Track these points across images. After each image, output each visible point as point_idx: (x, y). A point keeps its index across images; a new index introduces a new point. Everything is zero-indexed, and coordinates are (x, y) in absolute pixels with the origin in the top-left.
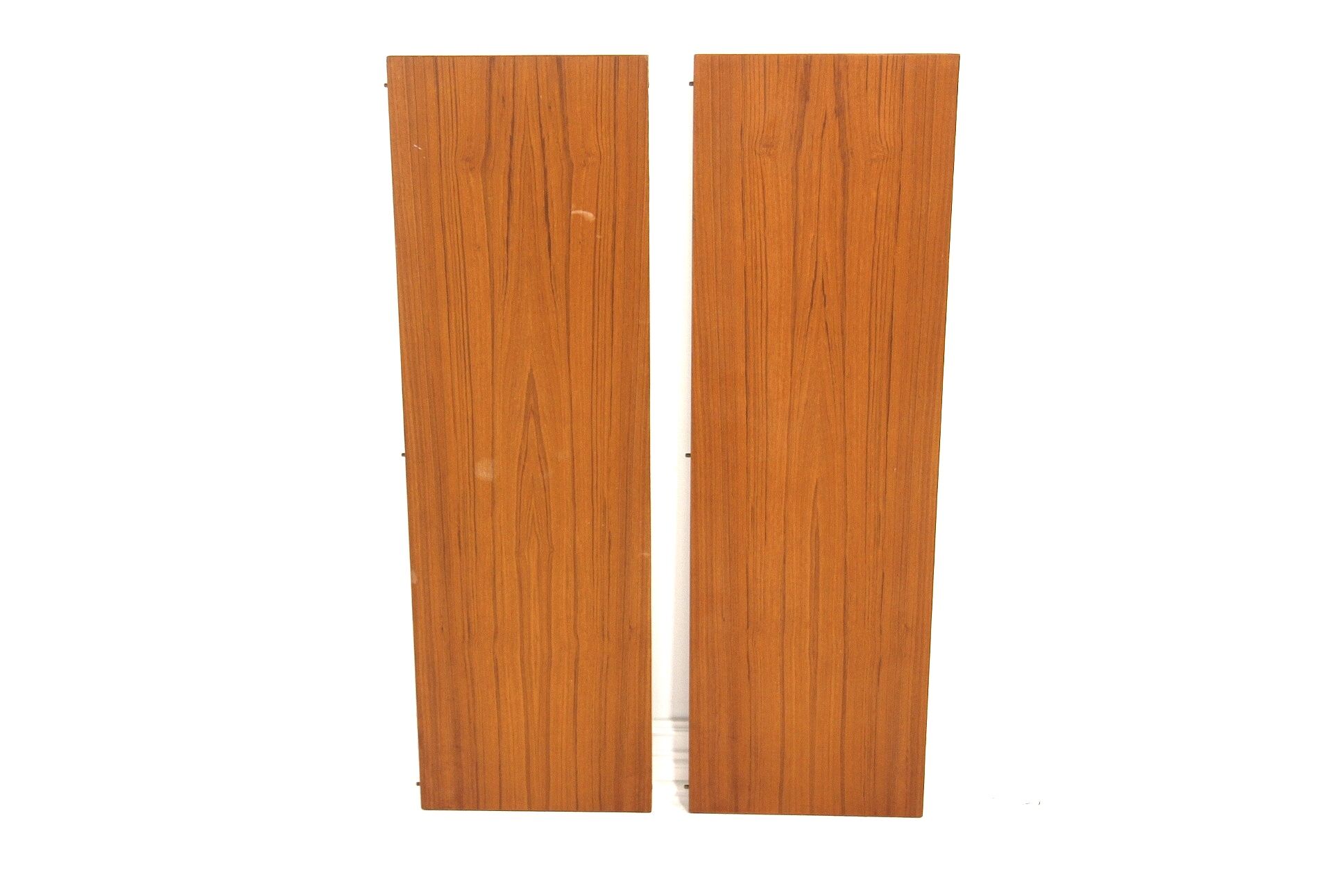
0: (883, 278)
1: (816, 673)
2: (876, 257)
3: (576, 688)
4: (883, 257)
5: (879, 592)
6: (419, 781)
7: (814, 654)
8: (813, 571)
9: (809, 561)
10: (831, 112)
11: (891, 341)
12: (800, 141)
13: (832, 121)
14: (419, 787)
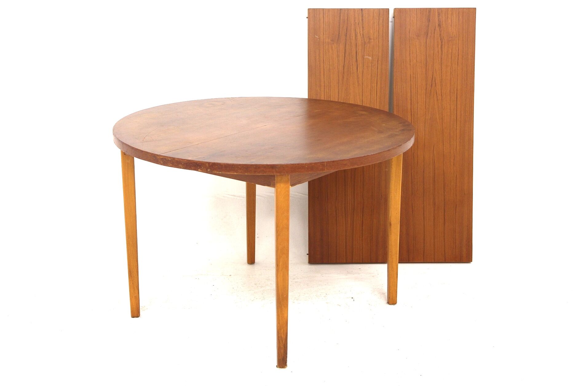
0: (454, 77)
1: (435, 210)
2: (452, 70)
3: (363, 218)
4: (454, 70)
5: (455, 182)
6: (308, 253)
7: (435, 204)
8: (433, 175)
9: (432, 171)
10: (437, 25)
11: (457, 98)
12: (428, 34)
13: (437, 28)
14: (308, 255)
